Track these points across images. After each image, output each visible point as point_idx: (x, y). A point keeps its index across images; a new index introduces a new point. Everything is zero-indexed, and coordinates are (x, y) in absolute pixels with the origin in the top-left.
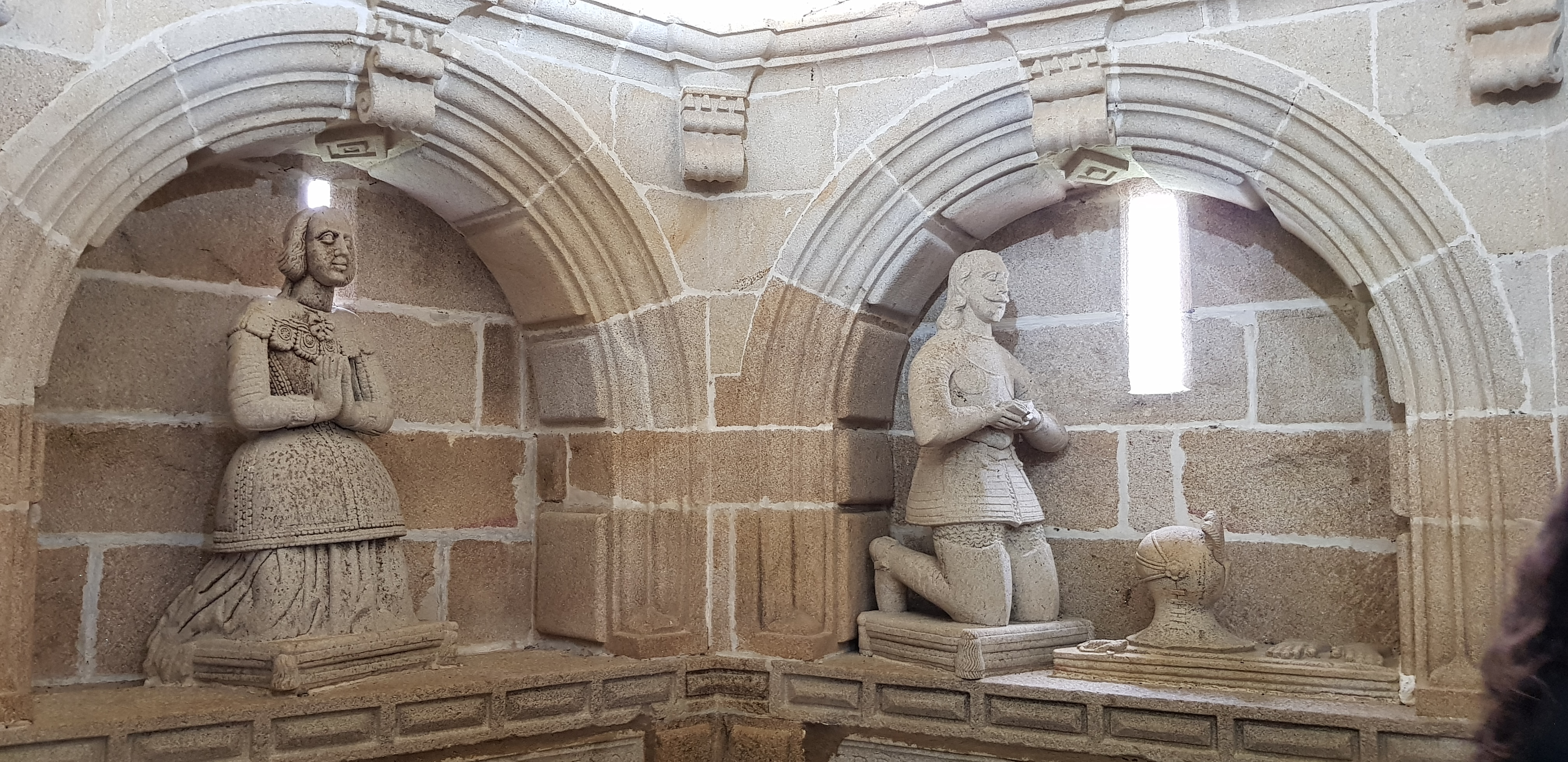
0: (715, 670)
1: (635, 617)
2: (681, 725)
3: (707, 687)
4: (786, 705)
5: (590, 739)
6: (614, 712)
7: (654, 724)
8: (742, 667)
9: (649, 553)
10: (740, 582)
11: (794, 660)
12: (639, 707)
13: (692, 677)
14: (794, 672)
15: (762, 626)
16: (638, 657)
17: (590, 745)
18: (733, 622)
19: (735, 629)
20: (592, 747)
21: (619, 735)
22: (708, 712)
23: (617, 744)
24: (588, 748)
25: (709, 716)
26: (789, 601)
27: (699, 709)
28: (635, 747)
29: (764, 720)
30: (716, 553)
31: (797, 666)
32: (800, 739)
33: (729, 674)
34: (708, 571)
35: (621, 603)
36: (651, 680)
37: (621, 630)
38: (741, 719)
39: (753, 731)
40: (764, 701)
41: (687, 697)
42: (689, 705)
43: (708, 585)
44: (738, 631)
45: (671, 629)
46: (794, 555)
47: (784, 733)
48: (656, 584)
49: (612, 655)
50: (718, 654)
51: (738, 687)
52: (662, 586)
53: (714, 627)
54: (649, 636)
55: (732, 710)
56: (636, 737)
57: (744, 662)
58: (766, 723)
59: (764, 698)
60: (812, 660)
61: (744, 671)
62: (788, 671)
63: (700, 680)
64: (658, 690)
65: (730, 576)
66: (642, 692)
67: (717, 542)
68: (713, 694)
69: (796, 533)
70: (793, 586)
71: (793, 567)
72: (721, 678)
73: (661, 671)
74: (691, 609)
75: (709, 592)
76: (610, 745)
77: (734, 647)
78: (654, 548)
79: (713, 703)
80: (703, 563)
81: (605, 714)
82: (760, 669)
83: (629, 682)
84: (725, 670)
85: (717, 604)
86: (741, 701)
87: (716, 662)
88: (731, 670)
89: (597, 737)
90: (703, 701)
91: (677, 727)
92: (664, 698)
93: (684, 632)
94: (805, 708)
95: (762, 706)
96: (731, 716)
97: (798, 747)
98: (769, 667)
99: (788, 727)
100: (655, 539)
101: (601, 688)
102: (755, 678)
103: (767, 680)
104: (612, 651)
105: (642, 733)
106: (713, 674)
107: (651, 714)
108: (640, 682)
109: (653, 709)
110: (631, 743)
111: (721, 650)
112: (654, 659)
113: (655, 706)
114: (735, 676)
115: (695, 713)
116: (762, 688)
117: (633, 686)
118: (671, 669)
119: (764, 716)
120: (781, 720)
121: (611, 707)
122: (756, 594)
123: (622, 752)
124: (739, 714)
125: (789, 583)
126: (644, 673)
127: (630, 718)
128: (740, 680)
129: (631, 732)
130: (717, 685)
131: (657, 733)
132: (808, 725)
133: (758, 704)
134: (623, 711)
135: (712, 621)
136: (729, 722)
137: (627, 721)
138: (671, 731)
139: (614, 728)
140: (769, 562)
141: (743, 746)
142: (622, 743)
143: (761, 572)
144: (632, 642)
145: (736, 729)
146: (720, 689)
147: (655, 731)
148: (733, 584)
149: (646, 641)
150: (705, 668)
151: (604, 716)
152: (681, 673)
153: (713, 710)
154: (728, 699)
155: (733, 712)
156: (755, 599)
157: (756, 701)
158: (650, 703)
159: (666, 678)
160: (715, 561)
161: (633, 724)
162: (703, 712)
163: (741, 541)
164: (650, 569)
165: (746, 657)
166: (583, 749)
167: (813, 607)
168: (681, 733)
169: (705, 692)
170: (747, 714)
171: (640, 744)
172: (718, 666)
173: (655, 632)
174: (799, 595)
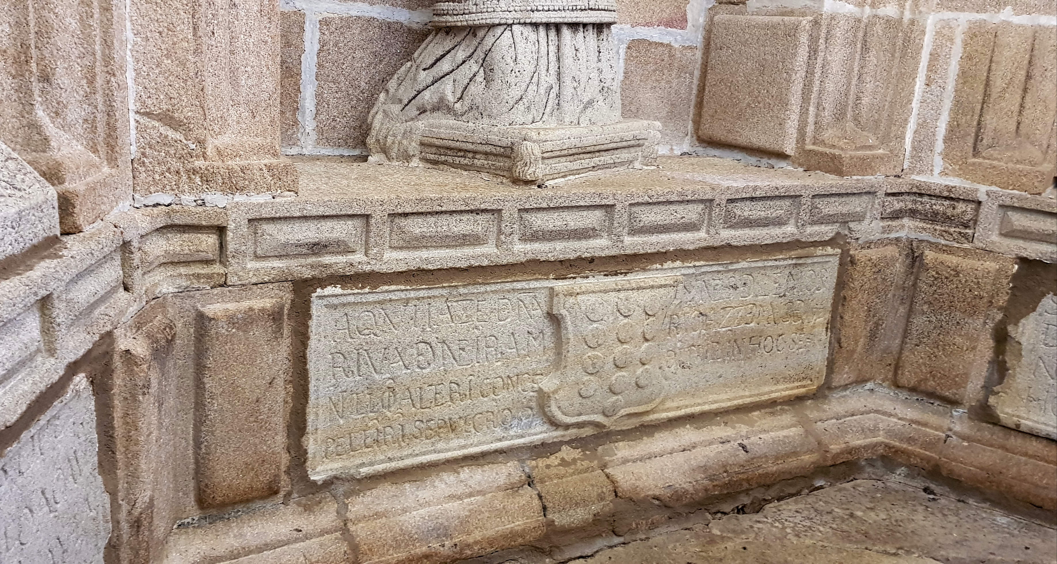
0: (909, 194)
1: (830, 131)
2: (872, 246)
3: (901, 211)
4: (995, 237)
5: (793, 253)
6: (816, 228)
7: (849, 243)
8: (946, 194)
9: (856, 64)
10: (958, 104)
11: (1016, 192)
12: (838, 225)
13: (889, 199)
14: (1016, 205)
15: (976, 152)
16: (840, 173)
17: (793, 259)
18: (940, 146)
19: (940, 154)
20: (794, 262)
21: (819, 251)
22: (897, 235)
23: (815, 260)
24: (790, 262)
25: (897, 239)
26: (1013, 127)
27: (890, 231)
28: (830, 264)
29: (964, 250)
30: (931, 68)
31: (1020, 199)
32: (1010, 273)
33: (925, 199)
34: (917, 88)
35: (817, 116)
36: (853, 199)
37: (814, 144)
38: (935, 246)
39: (952, 260)
40: (967, 231)
41: (882, 218)
42: (883, 227)
43: (915, 105)
44: (946, 156)
45: (870, 147)
46: (1028, 77)
47: (991, 265)
48: (858, 98)
49: (801, 169)
50: (913, 177)
51: (936, 214)
52: (865, 100)
53: (914, 148)
54: (853, 153)
55: (924, 236)
56: (833, 255)
57: (950, 189)
58: (966, 253)
59: (966, 227)
60: (1040, 194)
61: (946, 198)
62: (1008, 202)
63: (895, 203)
64: (858, 209)
65: (945, 95)
66: (845, 210)
67: (934, 56)
68: (902, 218)
69: (1036, 52)
70: (1020, 112)
71: (1025, 90)
72: (915, 202)
73: (864, 191)
74: (894, 128)
75: (915, 112)
76: (809, 261)
77: (937, 171)
78: (863, 58)
79: (903, 226)
80: (913, 79)
81: (809, 229)
82: (970, 197)
83: (833, 199)
84: (921, 195)
85: (922, 125)
86: (938, 227)
87: (913, 185)
88: (930, 195)
89: (800, 252)
90: (894, 223)
91: (869, 247)
92: (860, 218)
93: (881, 151)
94: (1021, 243)
95: (965, 236)
96: (922, 241)
97: (1005, 281)
98: (982, 197)
99: (995, 259)
100: (865, 48)
102: (961, 207)
103: (977, 210)
104: (801, 165)
105: (839, 251)
106: (907, 198)
107: (846, 232)
108: (843, 199)
109: (849, 229)
110: (827, 260)
111: (918, 173)
112: (855, 177)
113: (851, 225)
114: (933, 202)
115: (886, 236)
116: (968, 217)
117: (837, 204)
118: (873, 190)
119: (967, 246)
120: (988, 252)
121: (813, 223)
122: (976, 118)
123: (817, 268)
124: (932, 240)
125: (1016, 108)
126: (849, 191)
127: (831, 235)
128: (940, 206)
129: (829, 250)
130: (910, 209)
131: (851, 252)
132: (1023, 261)
133: (960, 233)
134: (823, 228)
135: (913, 142)
136: (918, 247)
137: (827, 238)
138: (865, 251)
139: (815, 244)
140: (998, 83)
141: (937, 273)
142: (820, 260)
143: (986, 95)
144: (834, 157)
145: (930, 255)
146: (913, 213)
147: (849, 250)
148: (948, 104)
149: (852, 158)
150: (903, 191)
151: (808, 232)
152: (881, 193)
153: (902, 234)
154: (921, 225)
155: (925, 238)
156: (975, 123)
157: (957, 230)
158: (847, 222)
159: (865, 198)
160: (928, 78)
161: (831, 242)
162: (893, 235)
163: (968, 57)
164: (854, 82)
165: (952, 184)
166: (786, 263)
167: (1038, 136)
168: (874, 253)
169: (896, 215)
170: (943, 242)
171: (835, 261)
172: (915, 190)
173: (857, 149)
174: (1026, 121)
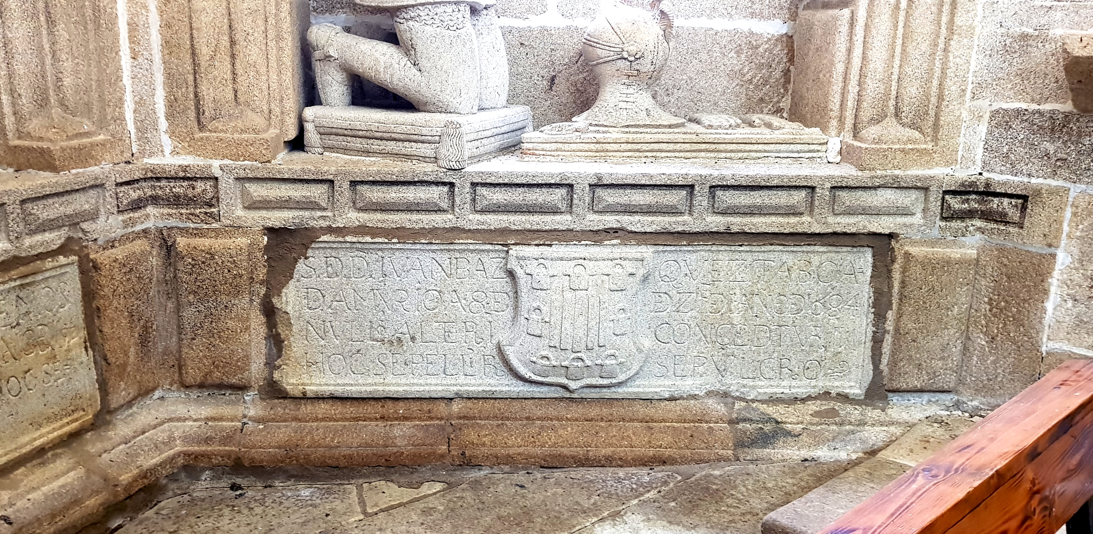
0: (145, 179)
1: (35, 121)
2: (117, 244)
3: (140, 199)
4: (240, 212)
5: (14, 273)
6: (39, 238)
7: (86, 247)
8: (181, 174)
9: (45, 40)
10: (169, 75)
11: (246, 162)
12: (67, 229)
13: (122, 189)
14: (250, 176)
15: (201, 126)
16: (54, 169)
17: (15, 280)
18: (163, 124)
19: (166, 132)
20: (18, 283)
21: (49, 263)
22: (143, 227)
23: (47, 274)
24: (13, 284)
25: (145, 231)
26: (231, 96)
27: (134, 224)
28: (68, 275)
29: (214, 230)
30: (133, 39)
31: (252, 170)
32: (262, 245)
33: (163, 183)
34: (123, 63)
35: (14, 104)
36: (77, 196)
37: (19, 138)
38: (185, 231)
39: (204, 243)
40: (213, 210)
41: (119, 212)
42: (124, 221)
43: (126, 81)
44: (172, 134)
45: (87, 134)
46: (233, 43)
47: (243, 241)
48: (59, 79)
49: (11, 170)
50: (145, 160)
51: (177, 197)
52: (67, 81)
53: (138, 129)
54: (64, 144)
55: (172, 222)
56: (68, 264)
57: (184, 168)
58: (217, 233)
59: (211, 206)
60: (269, 162)
61: (184, 179)
62: (242, 174)
63: (131, 192)
64: (87, 207)
65: (154, 68)
66: (69, 210)
67: (133, 27)
68: (145, 206)
69: (233, 16)
70: (234, 79)
71: (233, 56)
72: (153, 187)
73: (88, 185)
74: (109, 110)
75: (129, 89)
76: (39, 277)
77: (167, 151)
78: (51, 33)
79: (148, 216)
80: (117, 53)
81: (28, 241)
82: (206, 175)
83: (51, 201)
84: (158, 179)
85: (140, 103)
86: (183, 211)
87: (146, 170)
88: (167, 178)
89: (23, 270)
90: (136, 215)
91: (113, 247)
92: (93, 216)
93: (102, 137)
94: (264, 213)
95: (211, 215)
96: (171, 228)
97: (259, 255)
98: (217, 172)
99: (245, 234)
100: (51, 22)
101: (19, 211)
102: (200, 186)
103: (216, 187)
104: (10, 165)
105: (75, 258)
106: (144, 184)
107: (81, 235)
108: (64, 199)
109: (83, 230)
110: (63, 271)
111: (150, 156)
112: (74, 171)
113: (84, 226)
114: (172, 184)
115: (130, 230)
116: (210, 195)
117: (57, 205)
118: (99, 182)
119: (215, 225)
120: (237, 228)
121: (32, 233)
122: (191, 89)
123: (53, 283)
124: (181, 225)
125: (229, 76)
126: (69, 189)
127: (59, 242)
128: (179, 188)
129: (62, 259)
130: (150, 196)
131: (91, 257)
132: (271, 231)
133: (206, 213)
134: (48, 236)
135: (135, 123)
136: (169, 235)
137: (55, 247)
138: (107, 253)
139: (41, 256)
140: (204, 51)
141: (193, 259)
142: (53, 273)
143: (196, 65)
144: (43, 152)
145: (182, 242)
146: (155, 200)
147: (88, 254)
148: (159, 78)
149: (63, 149)
150: (136, 178)
151: (27, 244)
152: (110, 185)
153: (149, 224)
154: (166, 211)
155: (174, 225)
156: (192, 96)
157: (203, 210)
158: (78, 223)
159: (92, 193)
160: (133, 50)
161: (63, 250)
162: (138, 228)
163: (167, 26)
164: (48, 60)
165: (185, 163)
166: (7, 286)
167: (257, 103)
168: (119, 253)
169: (137, 205)
170: (192, 226)
171: (74, 272)
172: (150, 175)
173: (69, 138)
174: (242, 89)
